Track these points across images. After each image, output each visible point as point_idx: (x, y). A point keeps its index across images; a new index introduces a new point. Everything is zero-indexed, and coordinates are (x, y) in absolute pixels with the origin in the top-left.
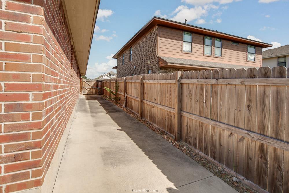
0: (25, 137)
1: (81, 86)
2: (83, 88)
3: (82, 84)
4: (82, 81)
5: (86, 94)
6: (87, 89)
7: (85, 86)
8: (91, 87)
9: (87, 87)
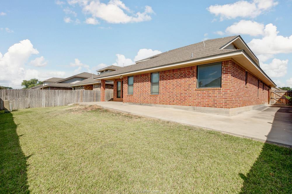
0: (227, 99)
1: (269, 97)
2: (271, 98)
3: (270, 94)
4: (270, 92)
5: (274, 104)
6: (276, 99)
7: (274, 96)
8: (280, 97)
9: (277, 98)
